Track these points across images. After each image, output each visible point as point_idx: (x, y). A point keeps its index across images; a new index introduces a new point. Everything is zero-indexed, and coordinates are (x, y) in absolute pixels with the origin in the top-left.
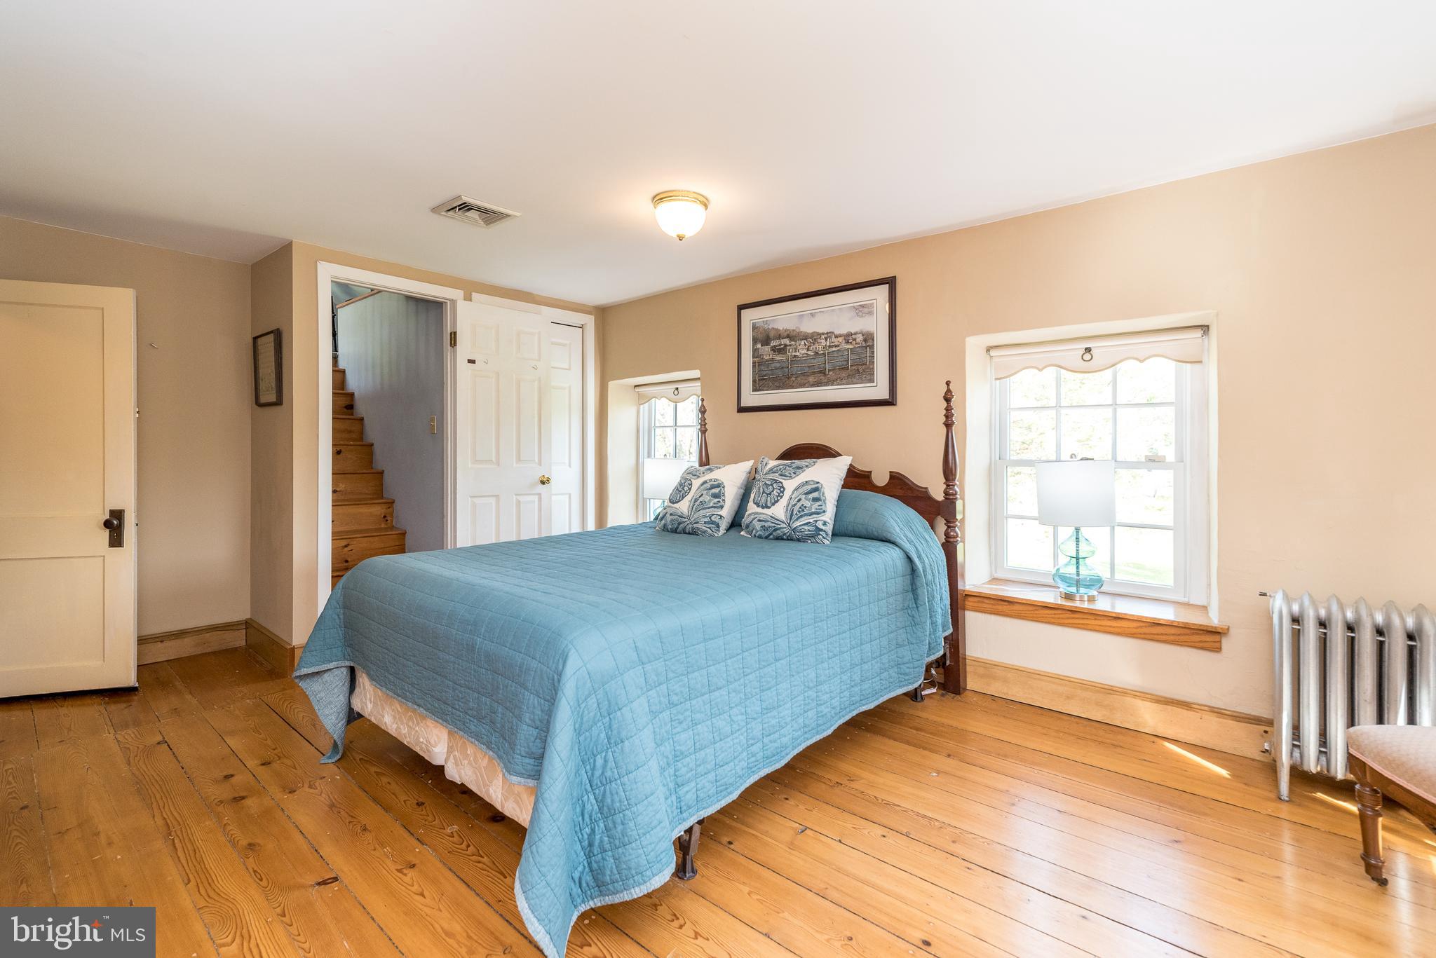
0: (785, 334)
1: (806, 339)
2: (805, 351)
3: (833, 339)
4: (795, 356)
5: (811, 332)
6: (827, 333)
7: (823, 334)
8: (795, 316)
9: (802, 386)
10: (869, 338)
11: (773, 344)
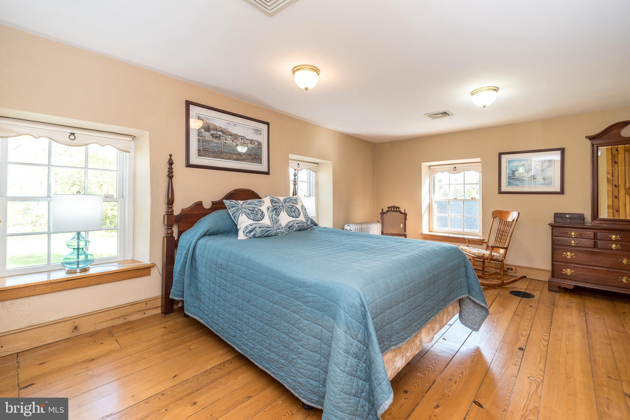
0: (220, 129)
1: (232, 136)
2: (231, 142)
3: (245, 140)
4: (225, 143)
5: (234, 133)
6: (242, 136)
7: (240, 136)
8: (226, 122)
9: (229, 159)
10: (260, 144)
11: (212, 132)
